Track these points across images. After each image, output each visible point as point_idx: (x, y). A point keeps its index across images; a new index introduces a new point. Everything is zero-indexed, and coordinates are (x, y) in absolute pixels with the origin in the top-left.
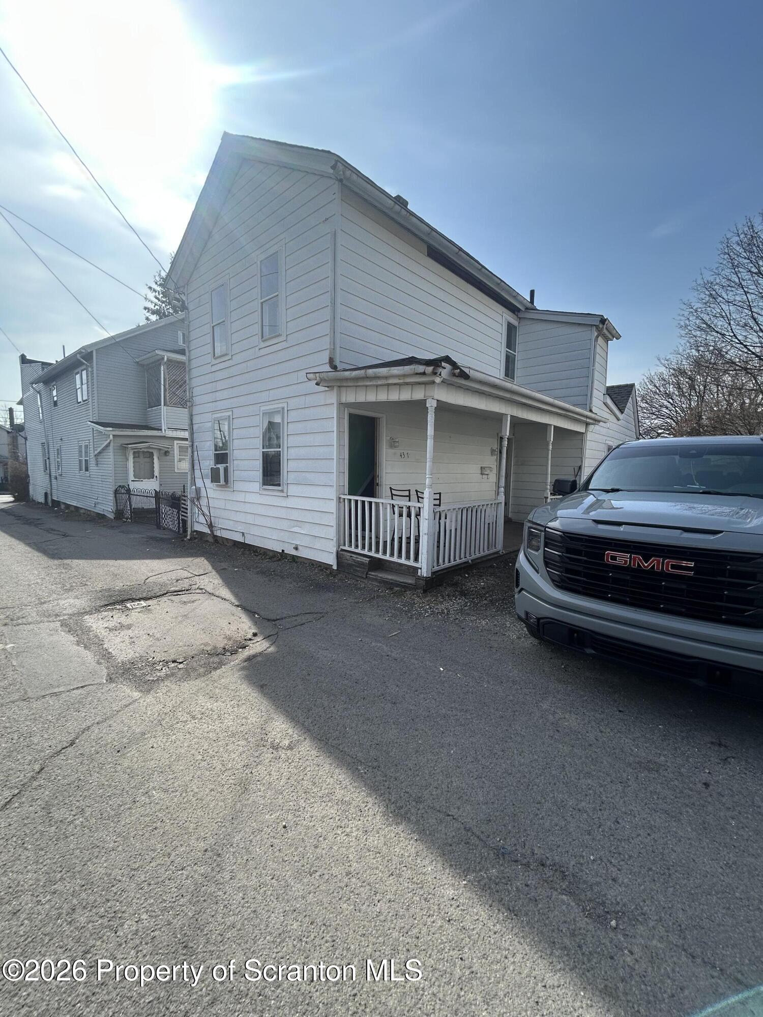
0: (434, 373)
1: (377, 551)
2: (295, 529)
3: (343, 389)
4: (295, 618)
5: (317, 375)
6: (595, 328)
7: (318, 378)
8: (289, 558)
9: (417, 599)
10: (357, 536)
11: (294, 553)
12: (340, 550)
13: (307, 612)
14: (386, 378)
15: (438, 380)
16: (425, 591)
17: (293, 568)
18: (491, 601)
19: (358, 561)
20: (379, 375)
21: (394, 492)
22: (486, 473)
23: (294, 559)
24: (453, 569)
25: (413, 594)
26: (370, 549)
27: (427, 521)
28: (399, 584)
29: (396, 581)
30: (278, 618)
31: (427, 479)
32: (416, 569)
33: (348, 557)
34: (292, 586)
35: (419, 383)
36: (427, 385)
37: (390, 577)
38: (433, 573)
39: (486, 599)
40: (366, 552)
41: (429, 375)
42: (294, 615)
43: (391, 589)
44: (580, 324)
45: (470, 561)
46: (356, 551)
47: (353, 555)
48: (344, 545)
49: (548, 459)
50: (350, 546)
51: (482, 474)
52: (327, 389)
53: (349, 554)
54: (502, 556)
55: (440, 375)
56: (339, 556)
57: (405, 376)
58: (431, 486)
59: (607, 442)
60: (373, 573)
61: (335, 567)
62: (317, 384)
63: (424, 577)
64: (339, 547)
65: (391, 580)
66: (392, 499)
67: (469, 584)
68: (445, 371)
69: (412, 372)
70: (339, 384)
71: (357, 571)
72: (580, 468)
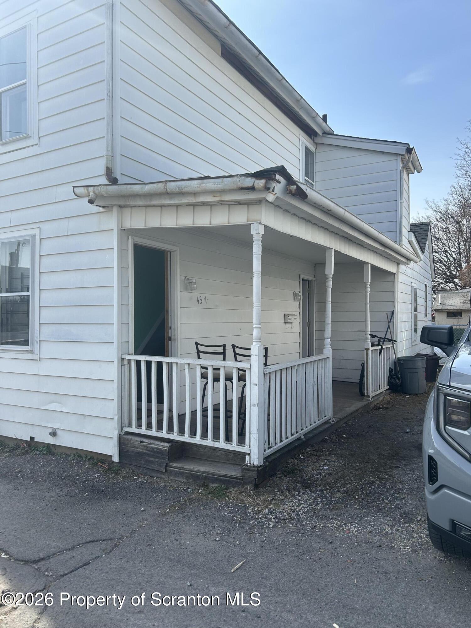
0: (267, 189)
1: (181, 431)
2: (52, 407)
3: (127, 211)
4: (70, 553)
5: (91, 189)
6: (399, 159)
7: (91, 194)
8: (41, 449)
9: (248, 500)
10: (149, 411)
11: (50, 440)
12: (123, 433)
13: (88, 539)
14: (195, 194)
15: (271, 198)
16: (256, 487)
17: (50, 465)
18: (346, 492)
19: (153, 448)
20: (185, 190)
21: (201, 348)
22: (290, 321)
23: (50, 449)
24: (287, 449)
25: (241, 493)
26: (170, 429)
27: (257, 387)
28: (217, 479)
29: (211, 474)
30: (42, 556)
31: (255, 330)
32: (243, 455)
33: (137, 444)
34: (53, 494)
35: (240, 203)
36: (251, 206)
37: (202, 468)
38: (266, 459)
39: (338, 491)
40: (164, 434)
41: (260, 191)
42: (67, 547)
43: (205, 486)
44: (383, 153)
45: (302, 437)
46: (149, 433)
47: (144, 440)
48: (130, 425)
49: (366, 304)
50: (140, 426)
51: (285, 323)
52: (101, 209)
53: (139, 439)
54: (332, 425)
55: (273, 191)
56: (122, 442)
57: (223, 191)
58: (260, 339)
59: (413, 285)
60: (176, 465)
61: (116, 459)
62: (91, 202)
63: (254, 467)
64: (122, 430)
65: (205, 472)
66: (199, 358)
67: (310, 469)
68: (279, 186)
69: (235, 186)
70: (122, 203)
71: (152, 462)
72: (393, 313)
